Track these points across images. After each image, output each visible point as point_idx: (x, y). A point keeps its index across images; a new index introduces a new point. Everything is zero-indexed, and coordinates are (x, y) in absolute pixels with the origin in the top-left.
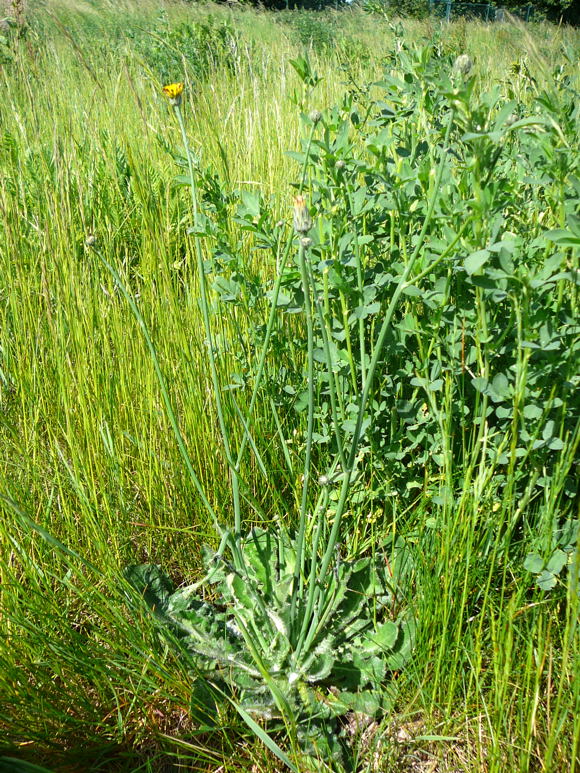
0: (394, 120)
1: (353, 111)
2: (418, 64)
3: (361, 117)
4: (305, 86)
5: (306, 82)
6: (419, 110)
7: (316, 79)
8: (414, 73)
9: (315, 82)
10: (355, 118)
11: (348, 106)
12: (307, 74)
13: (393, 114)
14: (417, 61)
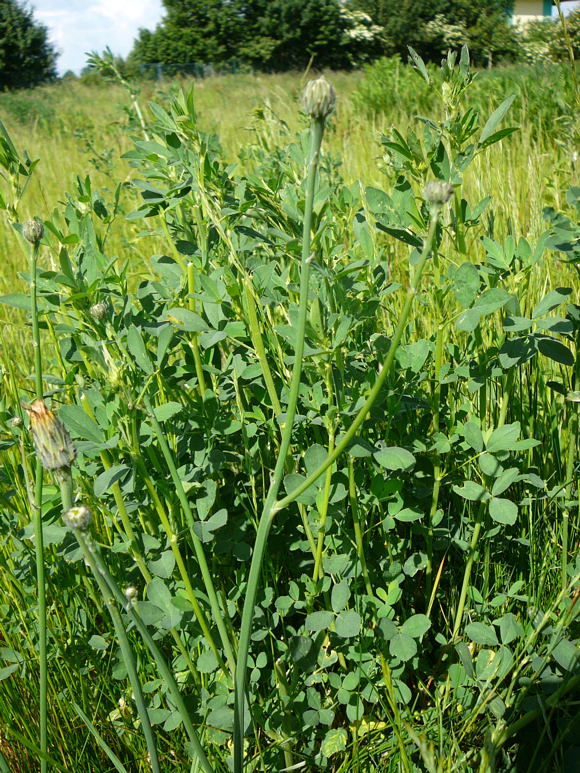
0: (165, 205)
1: (95, 198)
2: (184, 118)
3: (108, 203)
4: (12, 178)
5: (12, 171)
6: (198, 184)
7: (28, 164)
8: (179, 131)
9: (27, 169)
10: (100, 209)
11: (86, 193)
12: (10, 159)
13: (160, 196)
14: (181, 113)
